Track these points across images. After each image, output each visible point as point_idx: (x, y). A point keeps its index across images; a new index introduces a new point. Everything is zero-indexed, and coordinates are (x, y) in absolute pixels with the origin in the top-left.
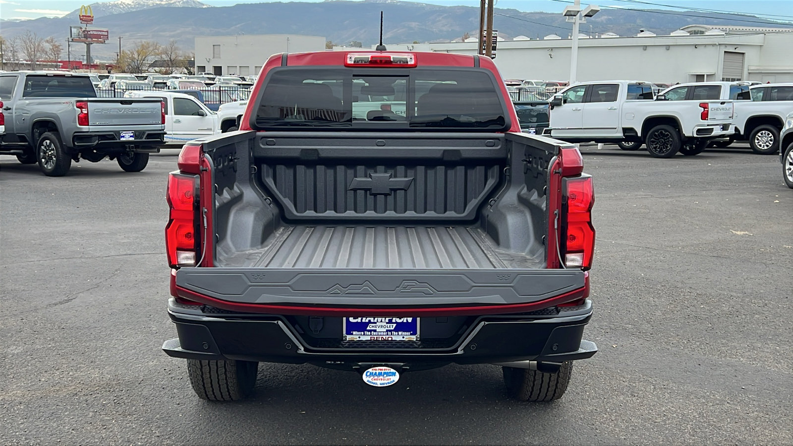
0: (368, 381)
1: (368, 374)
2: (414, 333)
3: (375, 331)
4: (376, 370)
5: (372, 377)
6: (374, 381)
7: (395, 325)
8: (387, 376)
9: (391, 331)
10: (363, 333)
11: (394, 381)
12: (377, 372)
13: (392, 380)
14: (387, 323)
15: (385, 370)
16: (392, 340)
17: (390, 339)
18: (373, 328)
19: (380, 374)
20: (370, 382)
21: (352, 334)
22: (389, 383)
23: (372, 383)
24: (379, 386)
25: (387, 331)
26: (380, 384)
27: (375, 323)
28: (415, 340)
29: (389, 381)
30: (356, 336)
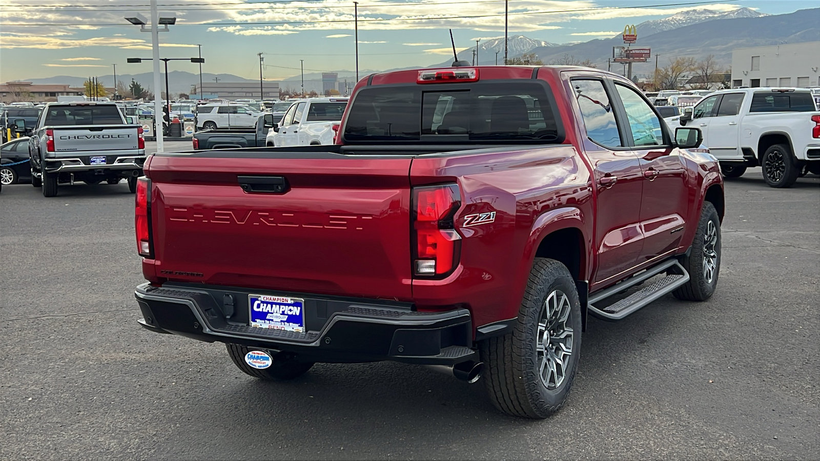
0: (249, 363)
1: (250, 356)
2: (301, 326)
3: (272, 320)
4: (254, 353)
5: (252, 360)
6: (254, 364)
7: (287, 317)
8: (263, 360)
9: (284, 322)
10: (263, 321)
11: (268, 365)
12: (256, 355)
13: (266, 364)
14: (281, 314)
15: (261, 354)
16: (284, 330)
17: (283, 329)
18: (271, 318)
19: (258, 358)
20: (251, 364)
21: (256, 321)
22: (264, 366)
23: (253, 365)
24: (257, 368)
25: (281, 321)
26: (259, 367)
27: (272, 313)
28: (301, 332)
29: (264, 365)
30: (259, 324)
